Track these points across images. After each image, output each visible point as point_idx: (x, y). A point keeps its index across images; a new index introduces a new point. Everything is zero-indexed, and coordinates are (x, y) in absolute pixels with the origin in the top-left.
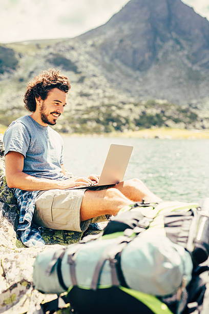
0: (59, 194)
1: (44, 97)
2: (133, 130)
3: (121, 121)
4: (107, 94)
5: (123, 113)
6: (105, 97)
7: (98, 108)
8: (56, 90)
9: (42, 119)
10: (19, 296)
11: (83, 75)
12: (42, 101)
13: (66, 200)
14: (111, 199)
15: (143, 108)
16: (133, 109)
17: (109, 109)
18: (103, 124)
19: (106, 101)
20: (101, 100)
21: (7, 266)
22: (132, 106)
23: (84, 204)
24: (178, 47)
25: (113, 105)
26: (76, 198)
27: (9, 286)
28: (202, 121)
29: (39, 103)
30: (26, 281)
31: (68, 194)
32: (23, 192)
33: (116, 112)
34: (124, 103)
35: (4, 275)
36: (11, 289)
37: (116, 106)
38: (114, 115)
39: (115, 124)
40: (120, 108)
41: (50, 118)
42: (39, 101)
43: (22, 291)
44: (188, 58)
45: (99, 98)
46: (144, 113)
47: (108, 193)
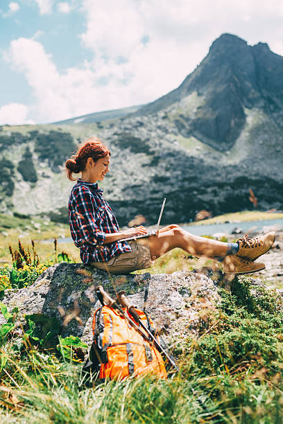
11: (156, 155)
24: (272, 107)
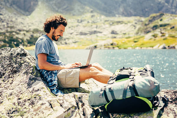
0: (68, 71)
1: (56, 28)
2: (26, 46)
3: (19, 41)
4: (9, 25)
5: (20, 36)
6: (8, 27)
7: (4, 34)
8: (62, 25)
9: (52, 37)
10: (72, 113)
12: (54, 29)
13: (72, 73)
14: (93, 72)
15: (31, 33)
16: (25, 34)
17: (12, 34)
18: (8, 43)
19: (9, 30)
20: (6, 29)
21: (61, 102)
22: (25, 32)
23: (81, 75)
25: (14, 32)
26: (76, 72)
27: (66, 110)
28: (65, 40)
29: (52, 30)
30: (74, 106)
31: (72, 71)
32: (48, 71)
33: (16, 36)
34: (20, 31)
35: (61, 106)
36: (68, 110)
37: (15, 32)
38: (14, 37)
39: (15, 43)
40: (18, 34)
41: (56, 38)
42: (53, 29)
43: (73, 111)
44: (55, 5)
45: (4, 28)
46: (32, 36)
47: (91, 69)
